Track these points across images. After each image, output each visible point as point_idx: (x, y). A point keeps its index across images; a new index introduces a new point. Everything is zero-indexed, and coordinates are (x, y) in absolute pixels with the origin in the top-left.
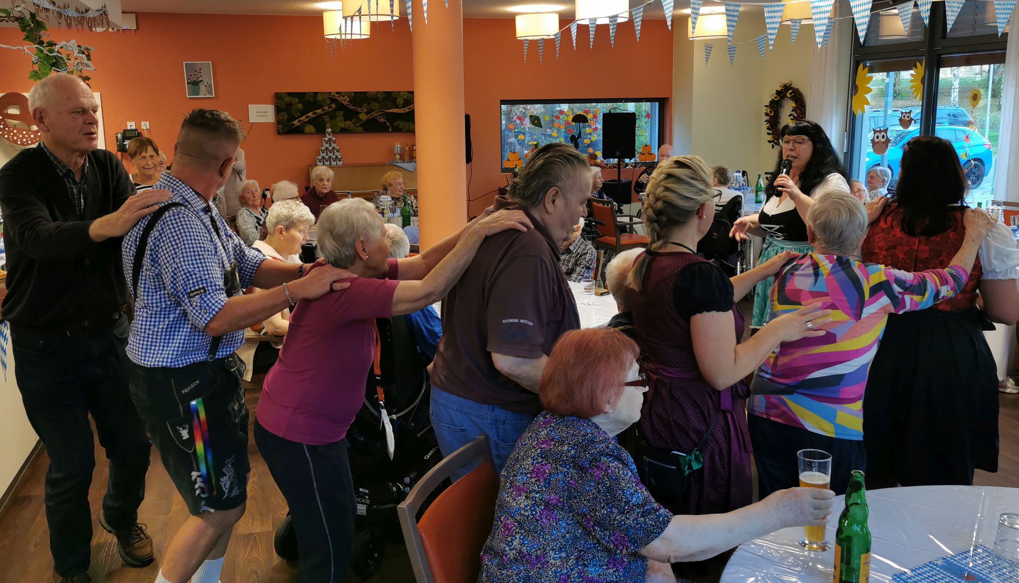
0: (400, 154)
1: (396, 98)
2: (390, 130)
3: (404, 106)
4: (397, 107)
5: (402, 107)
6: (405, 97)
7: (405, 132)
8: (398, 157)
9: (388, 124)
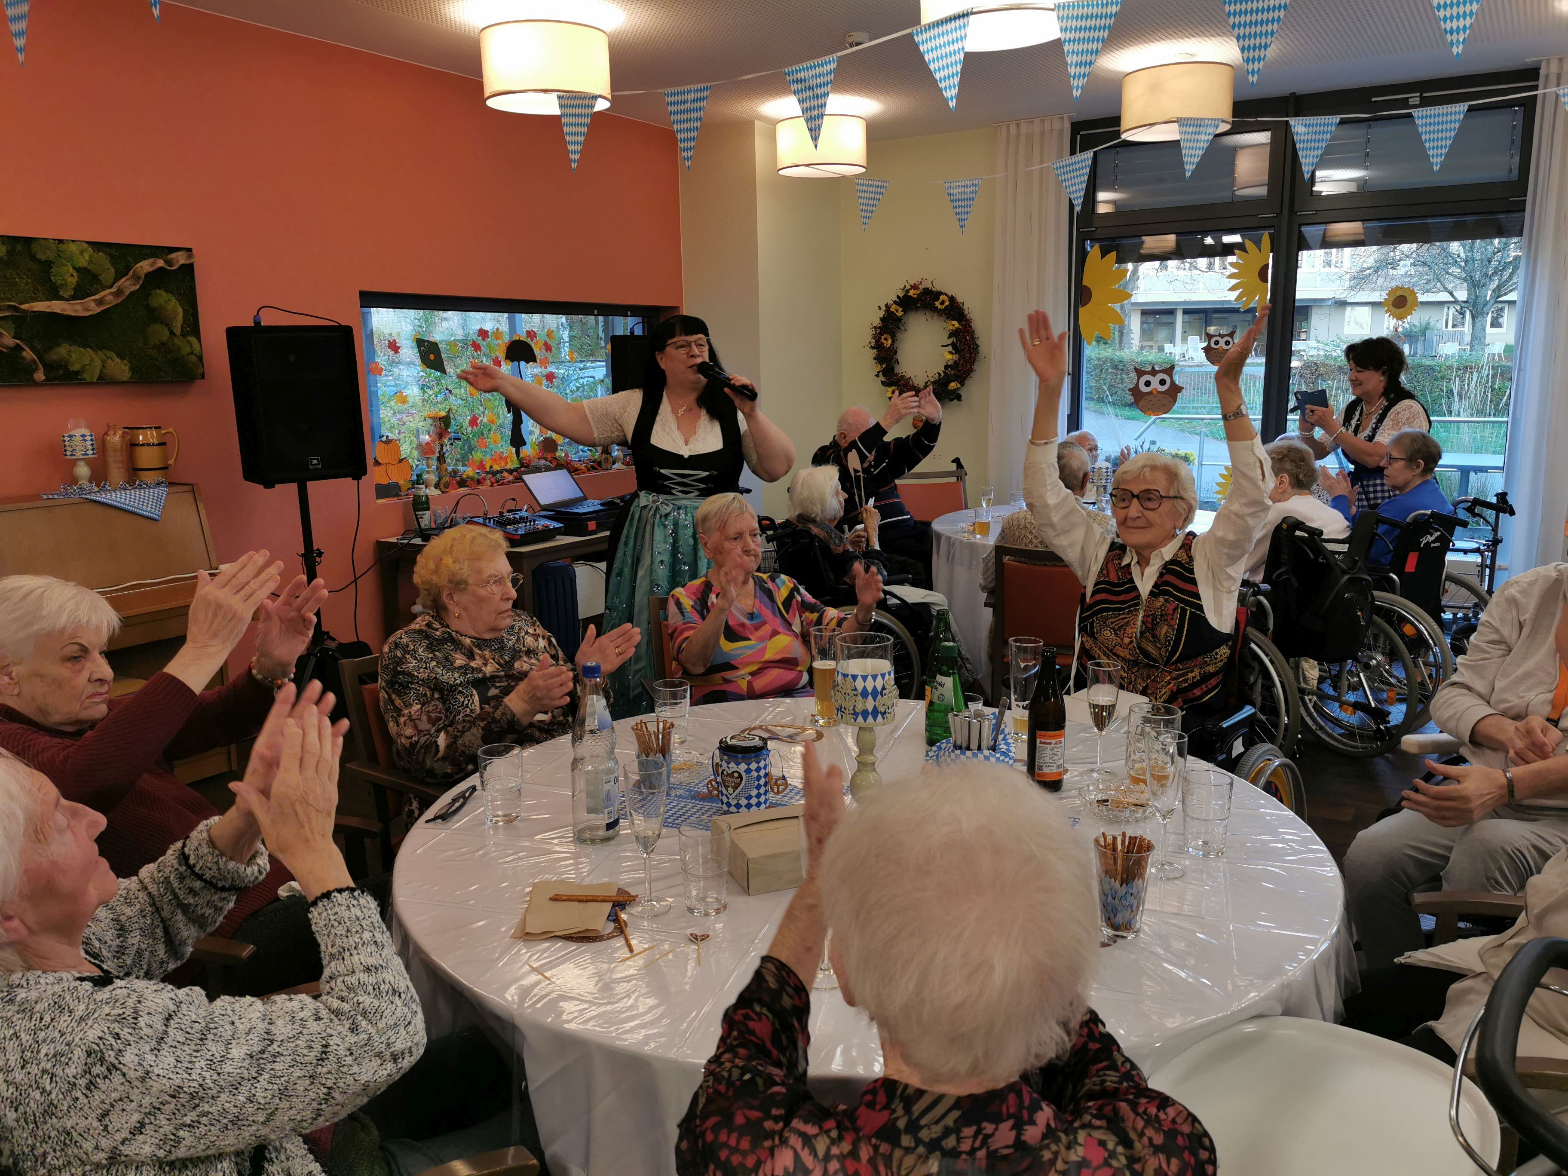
0: (89, 462)
1: (47, 265)
2: (40, 376)
3: (80, 293)
4: (54, 294)
5: (74, 297)
6: (83, 262)
7: (90, 384)
8: (83, 471)
9: (28, 354)
